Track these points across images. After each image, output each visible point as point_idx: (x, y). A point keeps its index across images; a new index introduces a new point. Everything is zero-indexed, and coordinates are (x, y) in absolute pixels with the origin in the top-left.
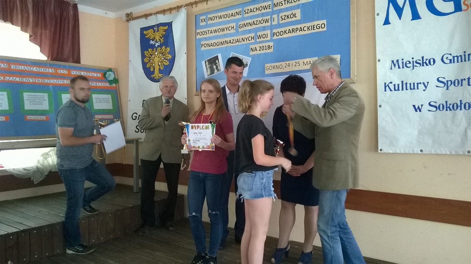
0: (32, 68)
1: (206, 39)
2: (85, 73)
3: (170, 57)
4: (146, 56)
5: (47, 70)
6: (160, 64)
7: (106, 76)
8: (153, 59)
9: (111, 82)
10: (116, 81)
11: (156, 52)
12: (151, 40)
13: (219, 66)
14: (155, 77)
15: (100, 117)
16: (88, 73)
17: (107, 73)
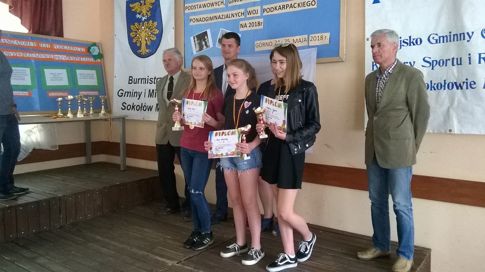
0: (12, 41)
1: (194, 14)
2: (68, 47)
3: (157, 32)
4: (133, 30)
5: (29, 44)
6: (146, 39)
7: (91, 50)
8: (140, 33)
9: (95, 57)
10: (101, 56)
11: (143, 26)
12: (138, 13)
13: (208, 42)
14: (142, 53)
15: (85, 93)
16: (72, 47)
17: (91, 48)
